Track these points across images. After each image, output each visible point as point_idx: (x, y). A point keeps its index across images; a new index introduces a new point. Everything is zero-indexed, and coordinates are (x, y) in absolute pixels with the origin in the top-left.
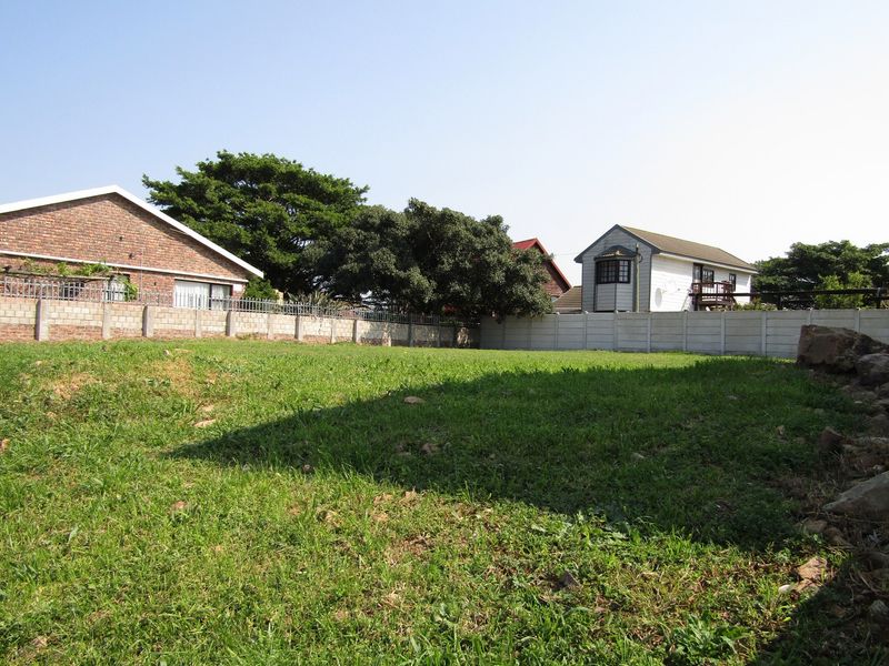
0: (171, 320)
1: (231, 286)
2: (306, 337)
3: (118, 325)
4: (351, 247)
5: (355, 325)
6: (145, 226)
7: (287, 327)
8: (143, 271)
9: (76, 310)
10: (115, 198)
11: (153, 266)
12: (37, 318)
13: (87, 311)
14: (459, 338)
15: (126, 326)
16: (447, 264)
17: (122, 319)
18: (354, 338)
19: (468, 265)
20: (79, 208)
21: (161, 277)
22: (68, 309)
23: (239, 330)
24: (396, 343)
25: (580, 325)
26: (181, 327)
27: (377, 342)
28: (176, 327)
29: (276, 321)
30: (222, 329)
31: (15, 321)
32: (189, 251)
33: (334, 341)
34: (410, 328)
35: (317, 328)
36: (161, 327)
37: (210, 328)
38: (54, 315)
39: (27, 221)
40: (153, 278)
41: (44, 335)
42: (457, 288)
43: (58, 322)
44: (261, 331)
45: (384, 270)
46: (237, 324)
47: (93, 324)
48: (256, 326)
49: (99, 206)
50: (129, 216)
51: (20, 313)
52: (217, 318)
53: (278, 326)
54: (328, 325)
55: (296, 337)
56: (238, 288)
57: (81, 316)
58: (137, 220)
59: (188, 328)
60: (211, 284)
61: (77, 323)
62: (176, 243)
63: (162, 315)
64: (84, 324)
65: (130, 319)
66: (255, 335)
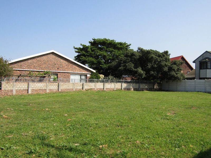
0: (66, 86)
1: (87, 75)
2: (106, 89)
3: (51, 88)
4: (122, 62)
5: (122, 85)
6: (62, 60)
7: (101, 86)
8: (61, 72)
9: (39, 85)
10: (53, 53)
11: (64, 71)
12: (28, 87)
13: (42, 85)
14: (155, 87)
15: (53, 88)
16: (149, 66)
17: (52, 86)
18: (121, 88)
19: (156, 66)
20: (44, 57)
21: (66, 74)
22: (36, 85)
23: (86, 88)
24: (135, 90)
25: (193, 83)
26: (69, 88)
27: (128, 89)
28: (67, 88)
29: (97, 85)
30: (81, 88)
31: (22, 89)
32: (74, 66)
33: (115, 89)
34: (139, 85)
35: (110, 86)
36: (63, 88)
37: (78, 88)
38: (33, 87)
39: (30, 61)
40: (64, 74)
41: (30, 92)
42: (153, 73)
43: (34, 88)
44: (93, 88)
45: (130, 69)
46: (85, 86)
47: (43, 88)
48: (91, 86)
49: (49, 56)
50: (57, 58)
51: (23, 87)
52: (80, 85)
53: (98, 86)
54: (113, 85)
55: (104, 89)
56: (88, 75)
57: (40, 86)
58: (59, 59)
59: (71, 88)
60: (81, 75)
61: (39, 88)
62: (71, 64)
63: (63, 85)
64: (41, 88)
65: (54, 86)
66: (91, 89)
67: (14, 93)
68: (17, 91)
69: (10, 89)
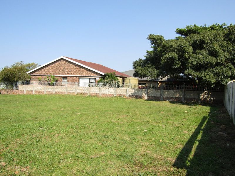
0: (59, 89)
3: (48, 91)
5: (126, 90)
6: (71, 65)
8: (70, 76)
9: (39, 87)
10: (62, 59)
11: (73, 75)
13: (41, 87)
15: (50, 91)
17: (49, 89)
18: (126, 95)
20: (56, 63)
22: (37, 87)
23: (78, 92)
26: (62, 91)
28: (60, 91)
29: (92, 89)
32: (82, 70)
33: (115, 96)
36: (57, 91)
37: (71, 91)
38: (35, 88)
40: (73, 78)
43: (36, 90)
46: (77, 90)
47: (42, 90)
49: (60, 62)
50: (67, 63)
52: (73, 88)
53: (93, 91)
54: (112, 90)
56: (97, 79)
58: (69, 64)
60: (90, 78)
61: (39, 90)
63: (57, 88)
64: (41, 90)
65: (51, 89)
66: (84, 93)
67: (25, 93)
68: (27, 91)
69: (22, 89)
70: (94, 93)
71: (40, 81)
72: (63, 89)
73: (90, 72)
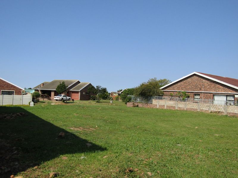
0: (191, 106)
1: (234, 96)
3: (180, 106)
6: (204, 80)
7: (236, 110)
8: (203, 93)
9: (171, 103)
10: (195, 75)
11: (206, 91)
13: (172, 103)
15: (181, 106)
21: (208, 94)
22: (169, 102)
23: (212, 110)
26: (194, 108)
29: (230, 108)
31: (162, 105)
32: (218, 85)
36: (188, 107)
37: (204, 109)
38: (167, 104)
40: (206, 94)
43: (168, 105)
44: (221, 111)
46: (211, 108)
47: (174, 106)
48: (219, 109)
49: (193, 78)
50: (200, 79)
52: (206, 106)
53: (230, 110)
56: (237, 96)
57: (171, 104)
59: (196, 108)
60: (227, 95)
61: (171, 105)
63: (189, 104)
65: (182, 105)
66: (219, 112)
67: (158, 107)
68: (160, 106)
69: (156, 104)
70: (232, 113)
71: (172, 97)
72: (194, 106)
73: (227, 89)
